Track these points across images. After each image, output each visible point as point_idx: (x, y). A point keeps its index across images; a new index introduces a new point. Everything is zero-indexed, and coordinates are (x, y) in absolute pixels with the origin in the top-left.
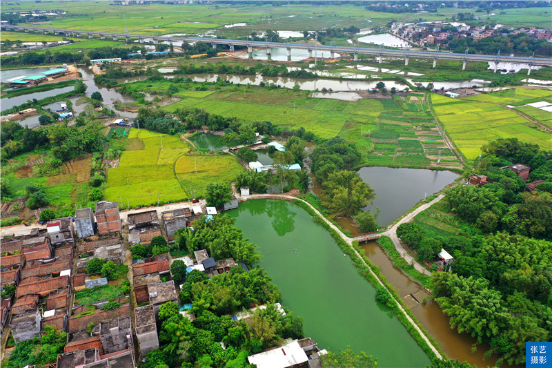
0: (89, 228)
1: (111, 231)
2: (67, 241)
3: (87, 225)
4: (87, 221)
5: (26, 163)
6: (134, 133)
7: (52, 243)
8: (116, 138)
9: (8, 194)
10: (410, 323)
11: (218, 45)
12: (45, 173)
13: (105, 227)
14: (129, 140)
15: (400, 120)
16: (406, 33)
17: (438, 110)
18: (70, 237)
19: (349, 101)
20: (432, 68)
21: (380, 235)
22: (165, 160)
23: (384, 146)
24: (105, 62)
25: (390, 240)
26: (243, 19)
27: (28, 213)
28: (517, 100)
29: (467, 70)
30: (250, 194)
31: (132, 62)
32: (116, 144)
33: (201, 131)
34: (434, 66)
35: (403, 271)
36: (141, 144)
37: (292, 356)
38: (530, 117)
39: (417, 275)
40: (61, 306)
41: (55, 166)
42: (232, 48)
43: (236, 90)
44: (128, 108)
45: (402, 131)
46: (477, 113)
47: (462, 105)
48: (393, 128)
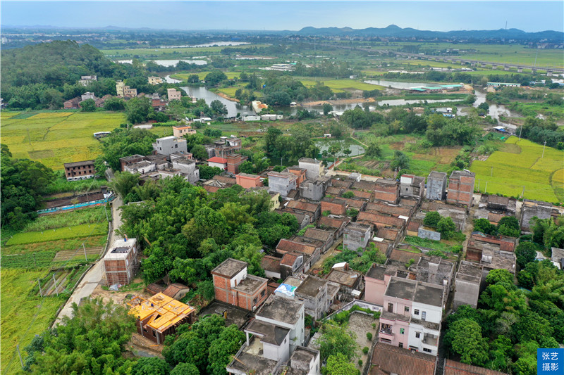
0: (438, 191)
1: (460, 202)
2: (414, 197)
3: (437, 186)
4: (439, 183)
5: (401, 141)
6: (513, 140)
7: (401, 194)
8: (492, 140)
9: (379, 155)
12: (414, 150)
13: (455, 196)
14: (505, 144)
18: (418, 194)
22: (542, 167)
24: (502, 86)
27: (389, 172)
31: (531, 89)
32: (490, 144)
36: (519, 150)
40: (390, 238)
41: (425, 146)
44: (513, 122)
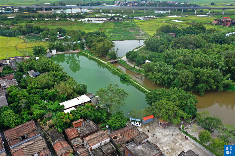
10: (137, 84)
11: (37, 9)
15: (122, 27)
16: (120, 4)
17: (137, 23)
19: (100, 23)
20: (132, 13)
21: (119, 60)
22: (11, 45)
23: (116, 35)
25: (124, 61)
26: (49, 2)
28: (166, 20)
29: (146, 13)
30: (57, 52)
33: (30, 35)
34: (133, 12)
35: (131, 70)
37: (83, 100)
38: (172, 24)
39: (137, 70)
42: (44, 9)
43: (47, 22)
45: (123, 30)
46: (153, 24)
47: (147, 22)
48: (120, 29)
